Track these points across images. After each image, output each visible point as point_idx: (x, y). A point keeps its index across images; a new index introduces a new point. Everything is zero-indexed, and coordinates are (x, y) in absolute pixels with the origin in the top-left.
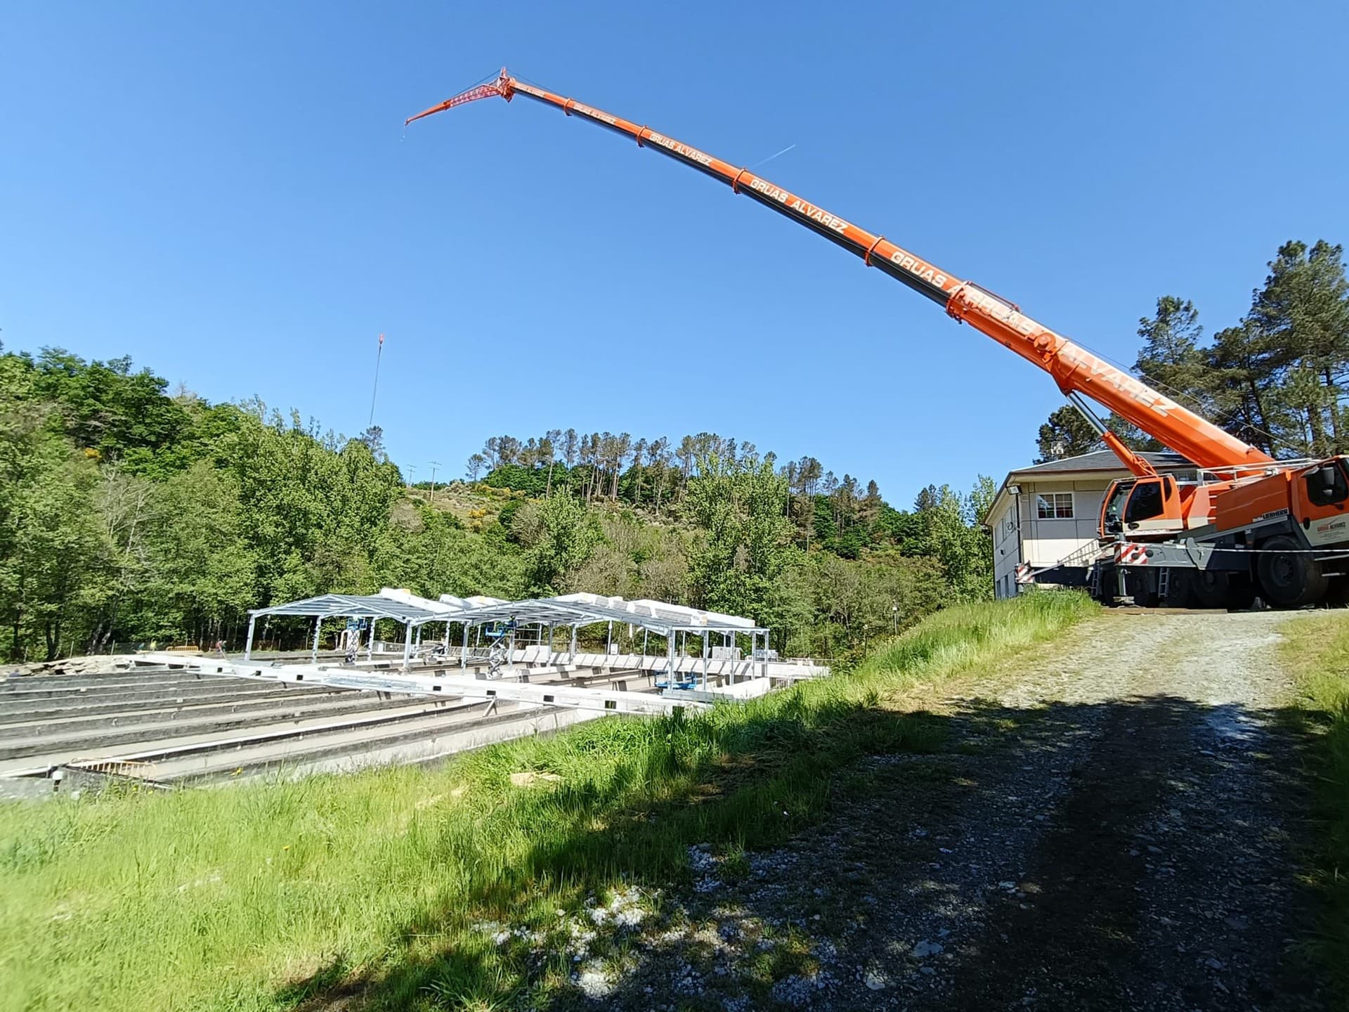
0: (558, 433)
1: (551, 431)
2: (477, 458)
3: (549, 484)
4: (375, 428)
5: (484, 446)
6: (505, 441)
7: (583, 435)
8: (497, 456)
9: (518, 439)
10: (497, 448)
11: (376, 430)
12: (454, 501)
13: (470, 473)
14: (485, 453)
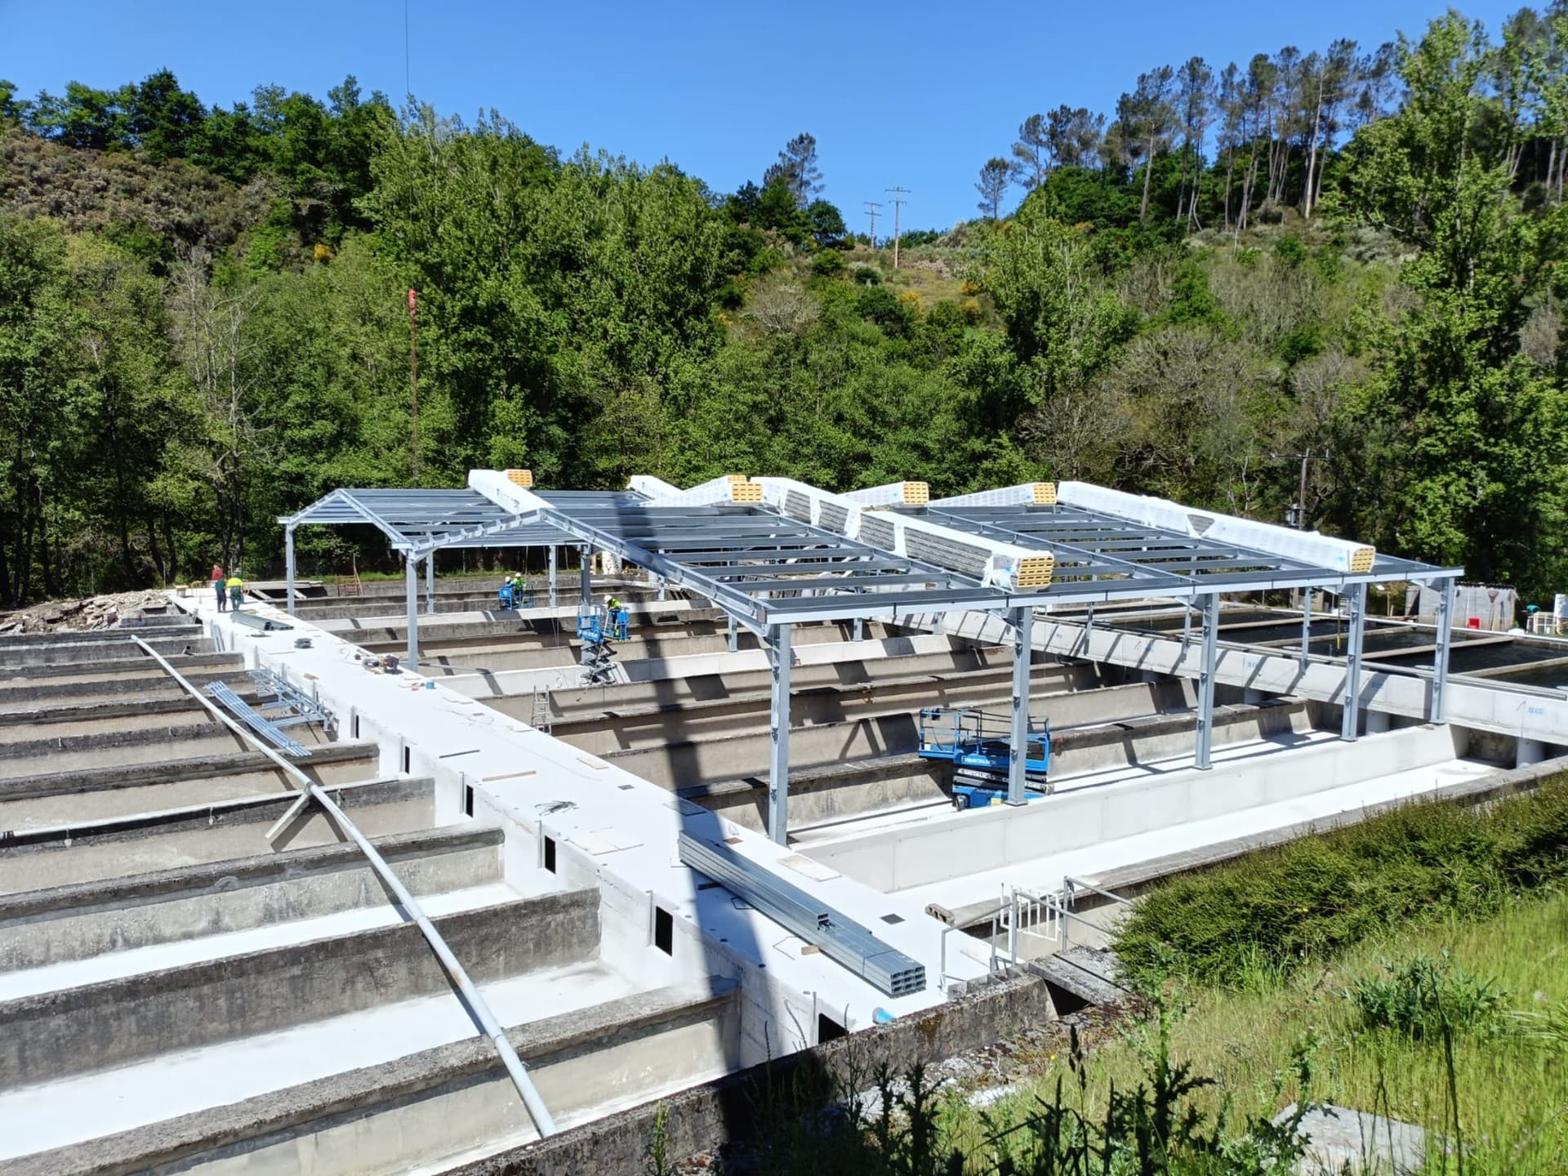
0: (1165, 75)
1: (1148, 73)
2: (997, 167)
3: (1145, 199)
4: (802, 139)
5: (1016, 138)
6: (1061, 116)
7: (1226, 67)
8: (1044, 155)
9: (1094, 111)
10: (1044, 138)
11: (804, 143)
12: (940, 264)
13: (986, 202)
14: (1019, 153)
